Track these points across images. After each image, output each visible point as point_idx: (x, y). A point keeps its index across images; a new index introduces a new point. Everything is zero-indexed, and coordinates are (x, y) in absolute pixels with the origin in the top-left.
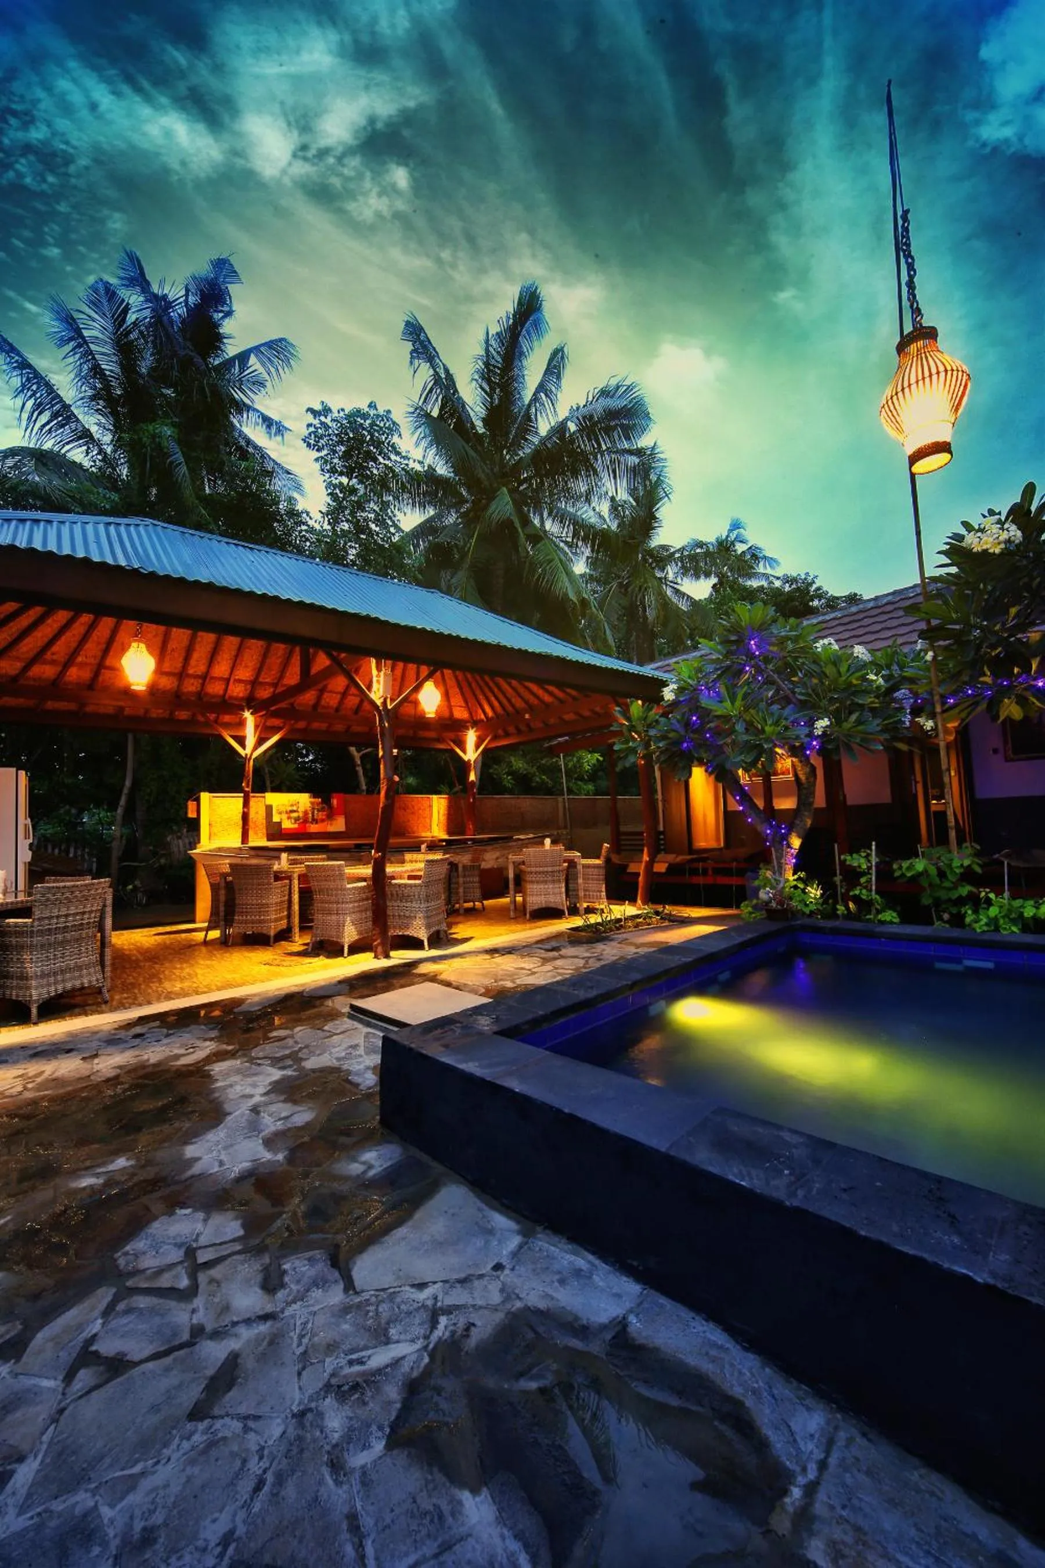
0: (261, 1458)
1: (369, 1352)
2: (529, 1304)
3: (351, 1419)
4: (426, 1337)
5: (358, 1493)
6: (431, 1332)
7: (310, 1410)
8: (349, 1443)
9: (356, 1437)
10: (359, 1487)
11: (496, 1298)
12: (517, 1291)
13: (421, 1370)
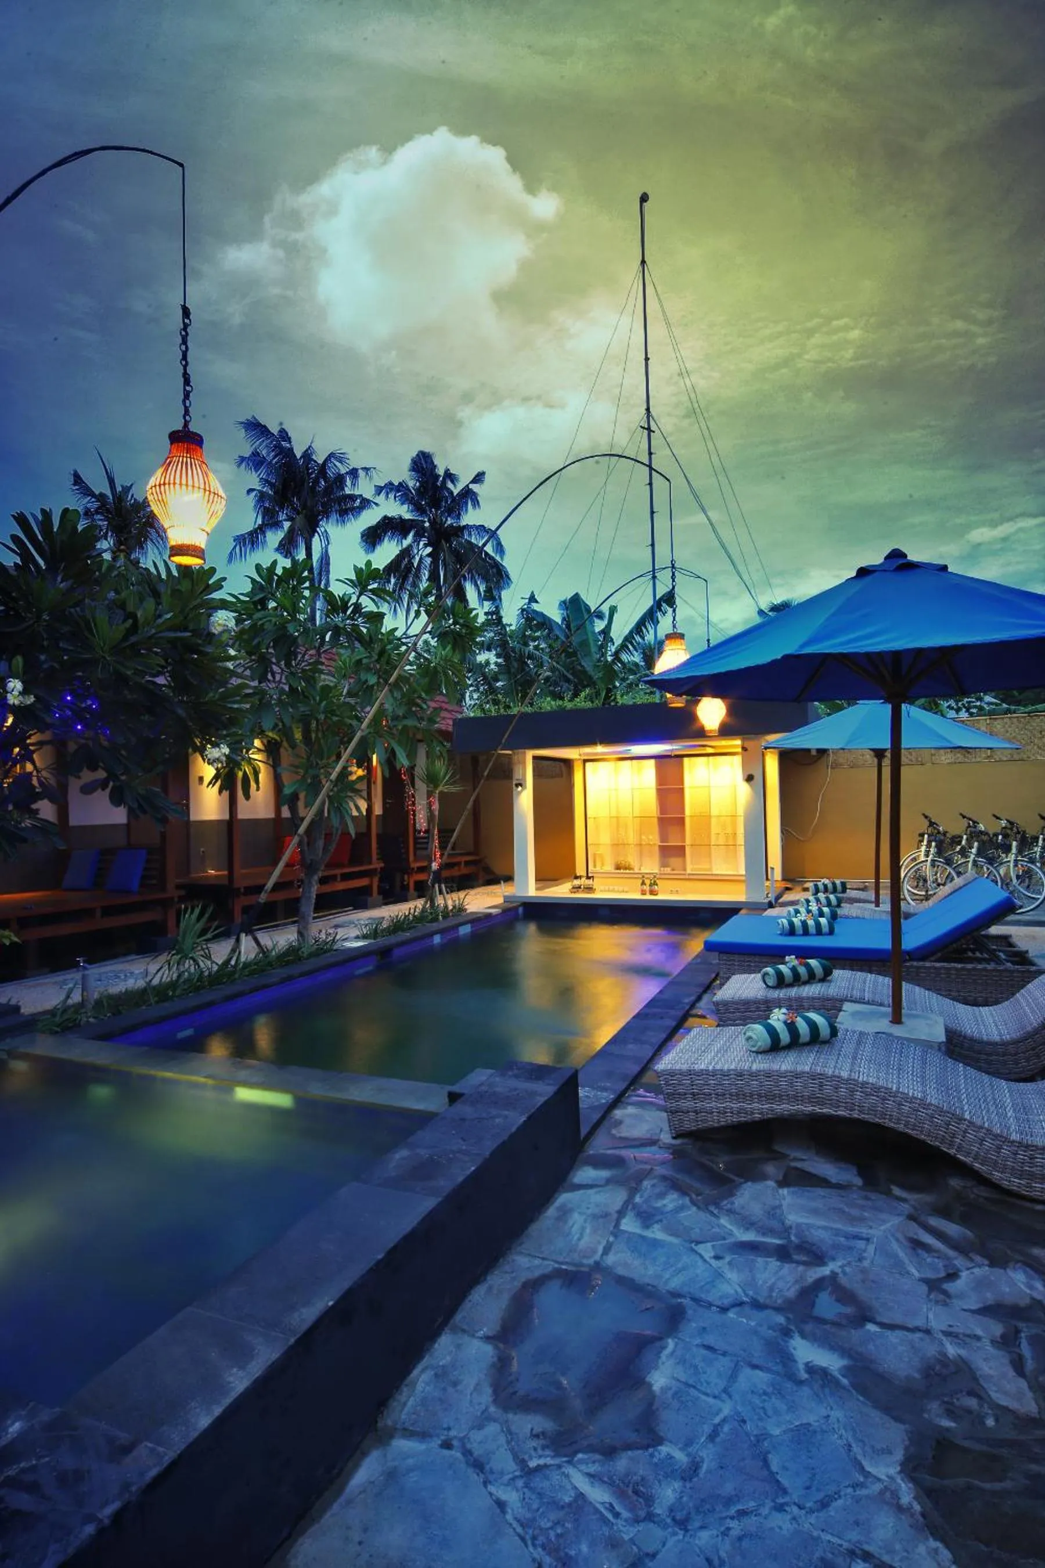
0: (729, 1529)
1: (598, 1506)
2: (490, 1399)
3: (659, 1481)
4: (559, 1467)
5: (698, 1443)
6: (551, 1465)
7: (674, 1519)
8: (676, 1470)
9: (668, 1470)
10: (694, 1445)
11: (492, 1428)
12: (479, 1414)
13: (591, 1455)
